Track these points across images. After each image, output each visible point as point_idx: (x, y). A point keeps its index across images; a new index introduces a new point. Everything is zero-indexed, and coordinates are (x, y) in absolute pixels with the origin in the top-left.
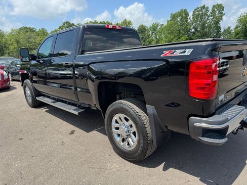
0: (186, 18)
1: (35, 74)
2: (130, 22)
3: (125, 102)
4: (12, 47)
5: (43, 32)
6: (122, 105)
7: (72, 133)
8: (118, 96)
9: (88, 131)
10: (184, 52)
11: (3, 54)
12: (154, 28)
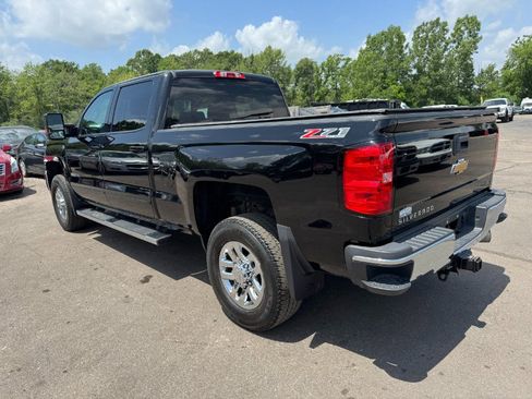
0: (400, 45)
1: (74, 163)
2: (280, 52)
3: (242, 219)
4: (25, 104)
5: (94, 73)
6: (236, 226)
7: (147, 279)
8: (233, 209)
9: (177, 277)
10: (337, 133)
11: (6, 119)
12: (331, 66)
